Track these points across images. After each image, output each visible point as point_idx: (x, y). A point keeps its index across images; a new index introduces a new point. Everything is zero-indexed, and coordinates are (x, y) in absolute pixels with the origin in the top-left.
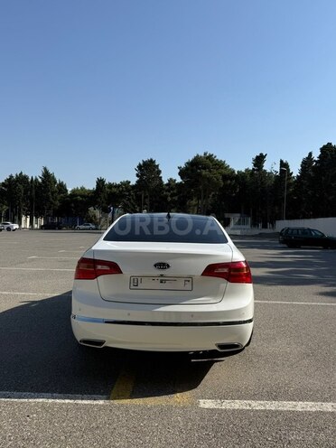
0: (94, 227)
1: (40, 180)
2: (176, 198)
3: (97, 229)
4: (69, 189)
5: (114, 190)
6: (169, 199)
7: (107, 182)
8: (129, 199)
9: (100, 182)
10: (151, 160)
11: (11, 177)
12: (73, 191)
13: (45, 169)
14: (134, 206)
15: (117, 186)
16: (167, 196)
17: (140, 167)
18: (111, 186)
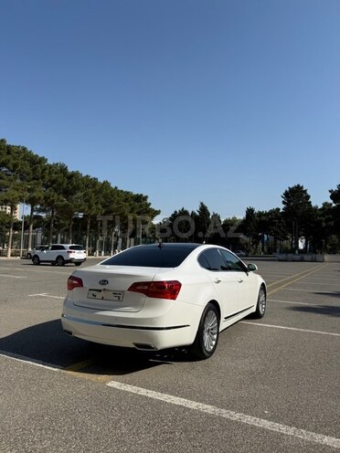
0: (244, 254)
1: (198, 213)
2: (332, 223)
3: (247, 256)
4: (223, 220)
5: (264, 218)
6: (324, 224)
7: (256, 211)
8: (279, 227)
9: (250, 212)
10: (298, 186)
11: (176, 212)
12: (226, 221)
13: (202, 204)
14: (284, 233)
15: (267, 214)
16: (321, 221)
17: (286, 194)
18: (260, 214)
